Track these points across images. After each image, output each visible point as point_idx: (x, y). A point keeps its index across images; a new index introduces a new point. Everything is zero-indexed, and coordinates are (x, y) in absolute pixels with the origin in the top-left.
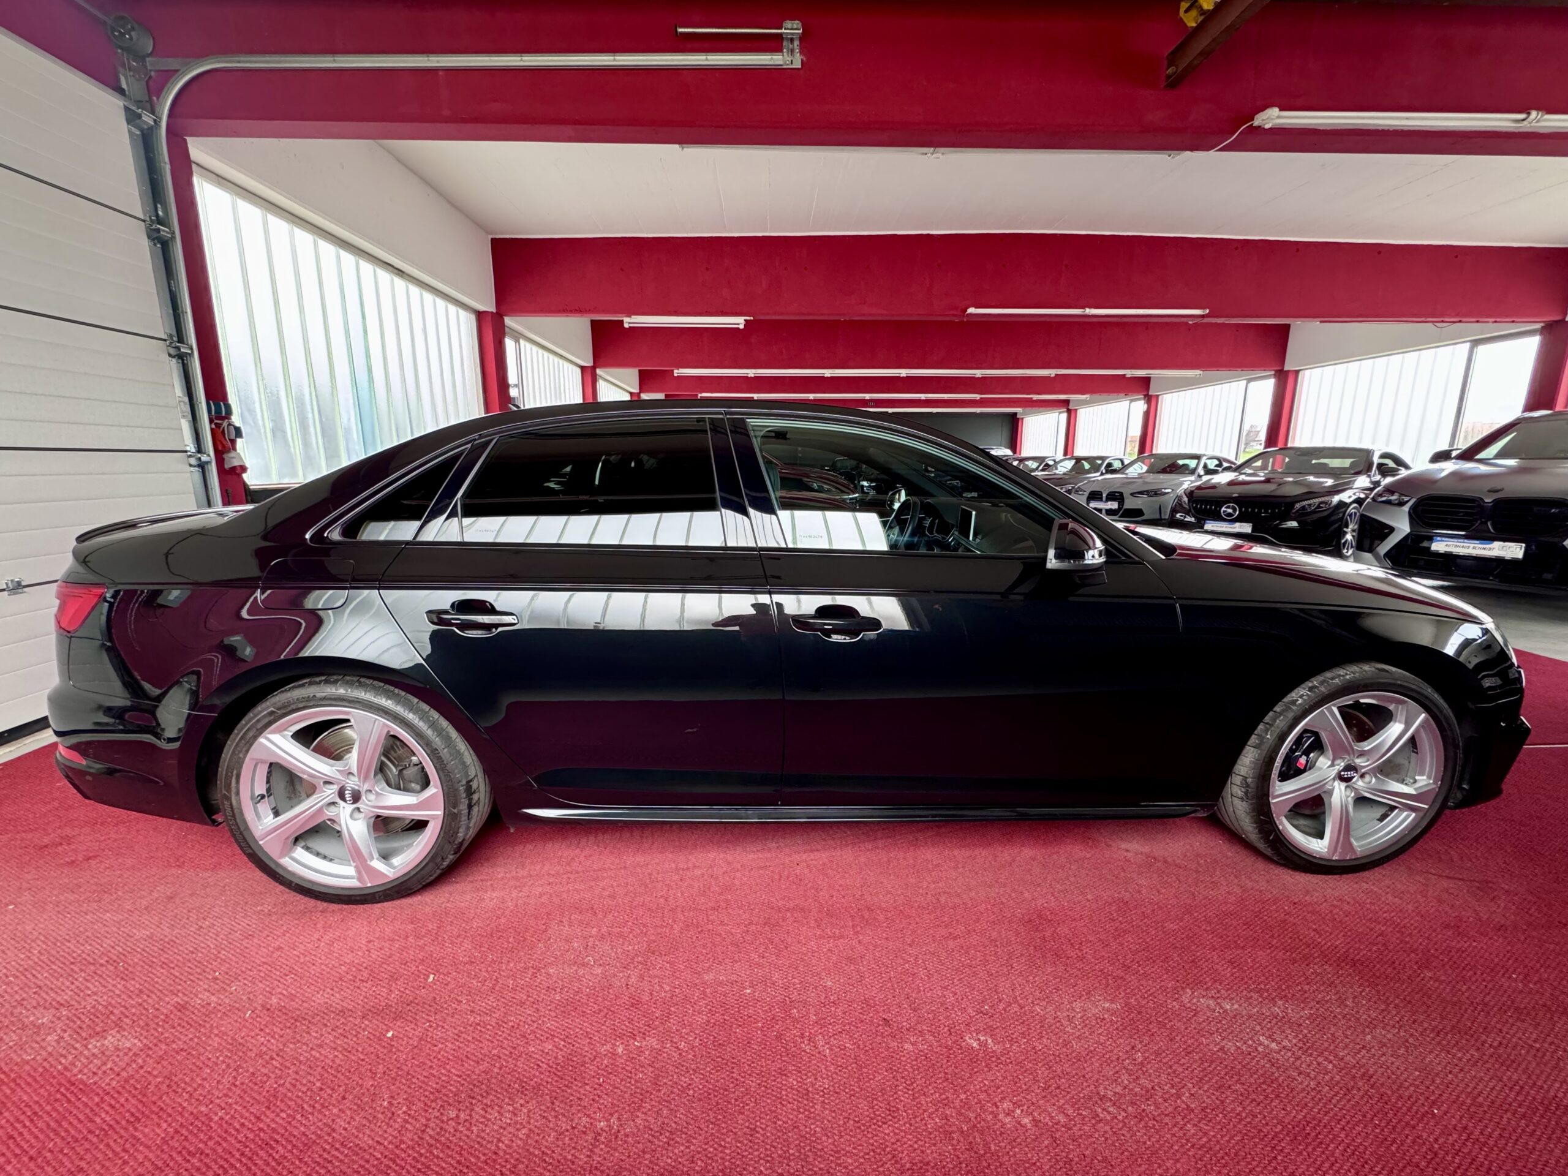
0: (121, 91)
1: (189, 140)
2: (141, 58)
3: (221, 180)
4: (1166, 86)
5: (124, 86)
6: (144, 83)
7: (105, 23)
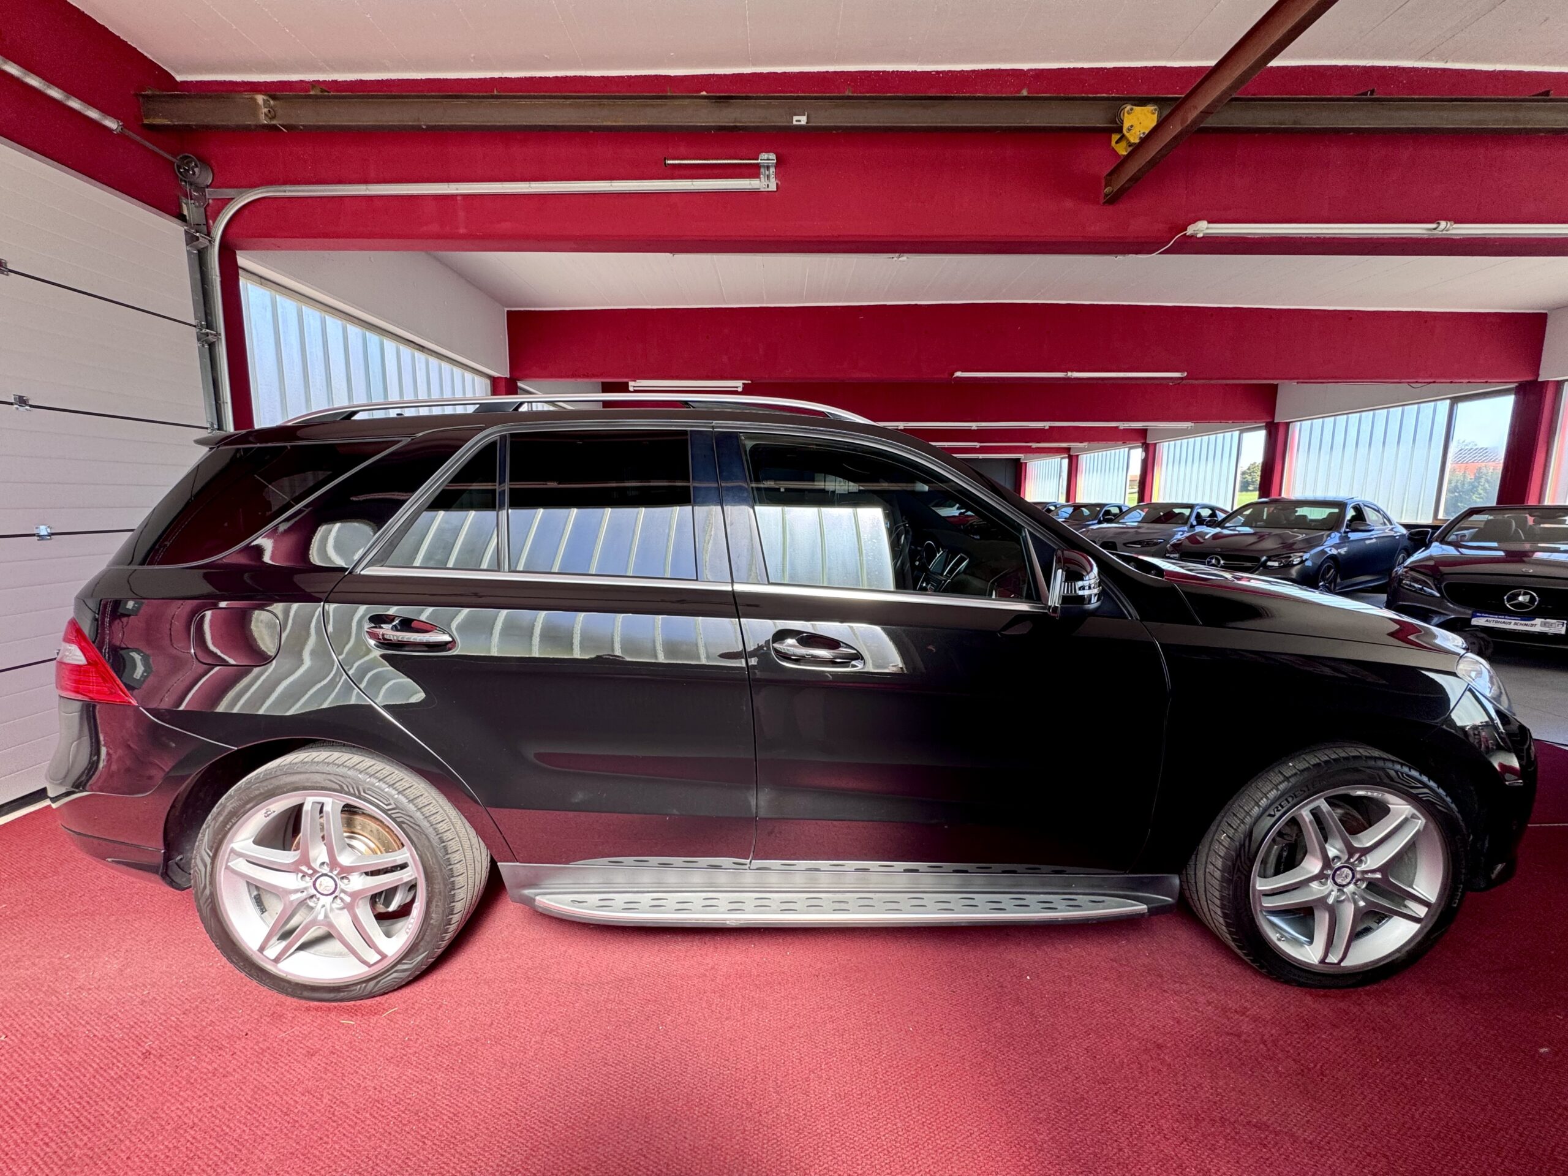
0: (182, 218)
1: (237, 252)
2: (201, 189)
3: (263, 280)
4: (1104, 203)
5: (186, 212)
6: (203, 210)
7: (174, 163)
